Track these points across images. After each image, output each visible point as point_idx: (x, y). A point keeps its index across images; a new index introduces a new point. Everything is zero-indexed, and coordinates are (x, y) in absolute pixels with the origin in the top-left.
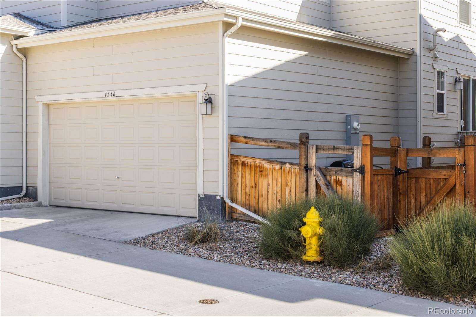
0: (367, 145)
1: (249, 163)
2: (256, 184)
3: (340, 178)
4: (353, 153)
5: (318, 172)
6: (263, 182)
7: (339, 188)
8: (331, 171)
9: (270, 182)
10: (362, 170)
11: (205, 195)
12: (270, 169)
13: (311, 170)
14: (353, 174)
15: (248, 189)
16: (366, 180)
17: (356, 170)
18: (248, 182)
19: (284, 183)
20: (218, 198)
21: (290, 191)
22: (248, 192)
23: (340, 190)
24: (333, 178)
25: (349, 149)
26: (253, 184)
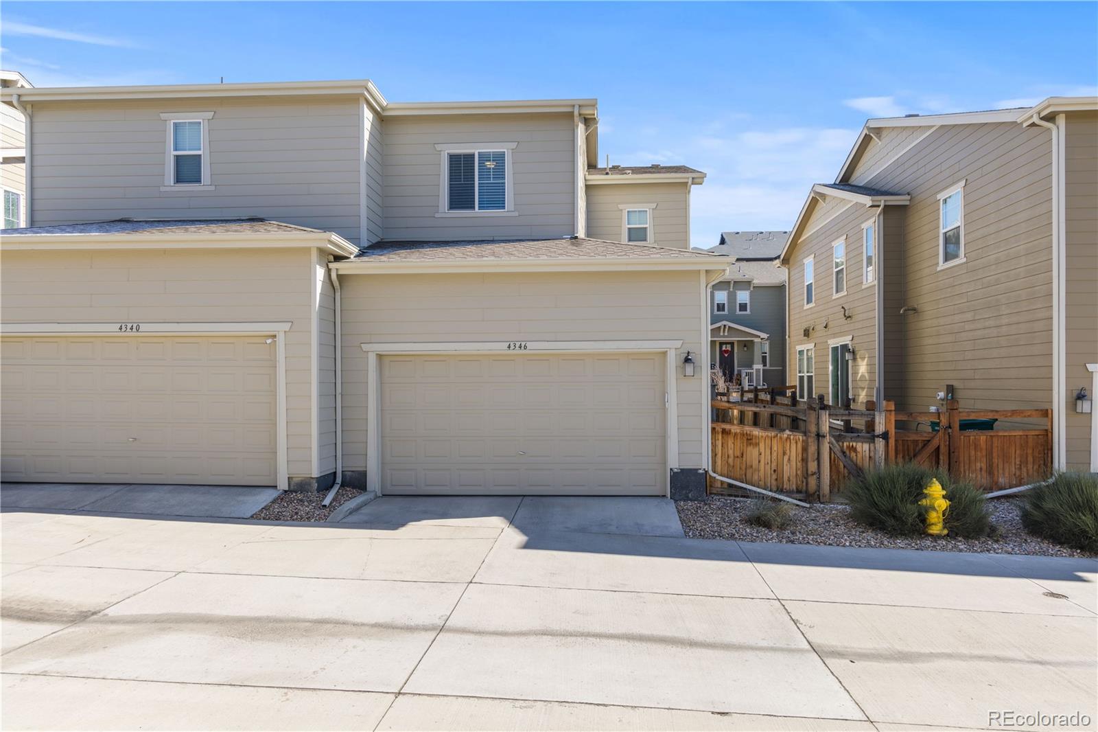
0: (891, 411)
1: (733, 431)
2: (742, 454)
3: (854, 444)
4: (874, 418)
5: (833, 439)
6: (752, 453)
7: (853, 454)
8: (845, 437)
9: (762, 450)
10: (885, 436)
11: (681, 469)
12: (762, 437)
13: (824, 437)
14: (874, 440)
15: (731, 460)
16: (890, 445)
17: (878, 436)
18: (731, 452)
19: (781, 452)
20: (701, 471)
21: (789, 459)
22: (732, 464)
23: (855, 457)
24: (845, 444)
25: (867, 415)
26: (738, 453)
